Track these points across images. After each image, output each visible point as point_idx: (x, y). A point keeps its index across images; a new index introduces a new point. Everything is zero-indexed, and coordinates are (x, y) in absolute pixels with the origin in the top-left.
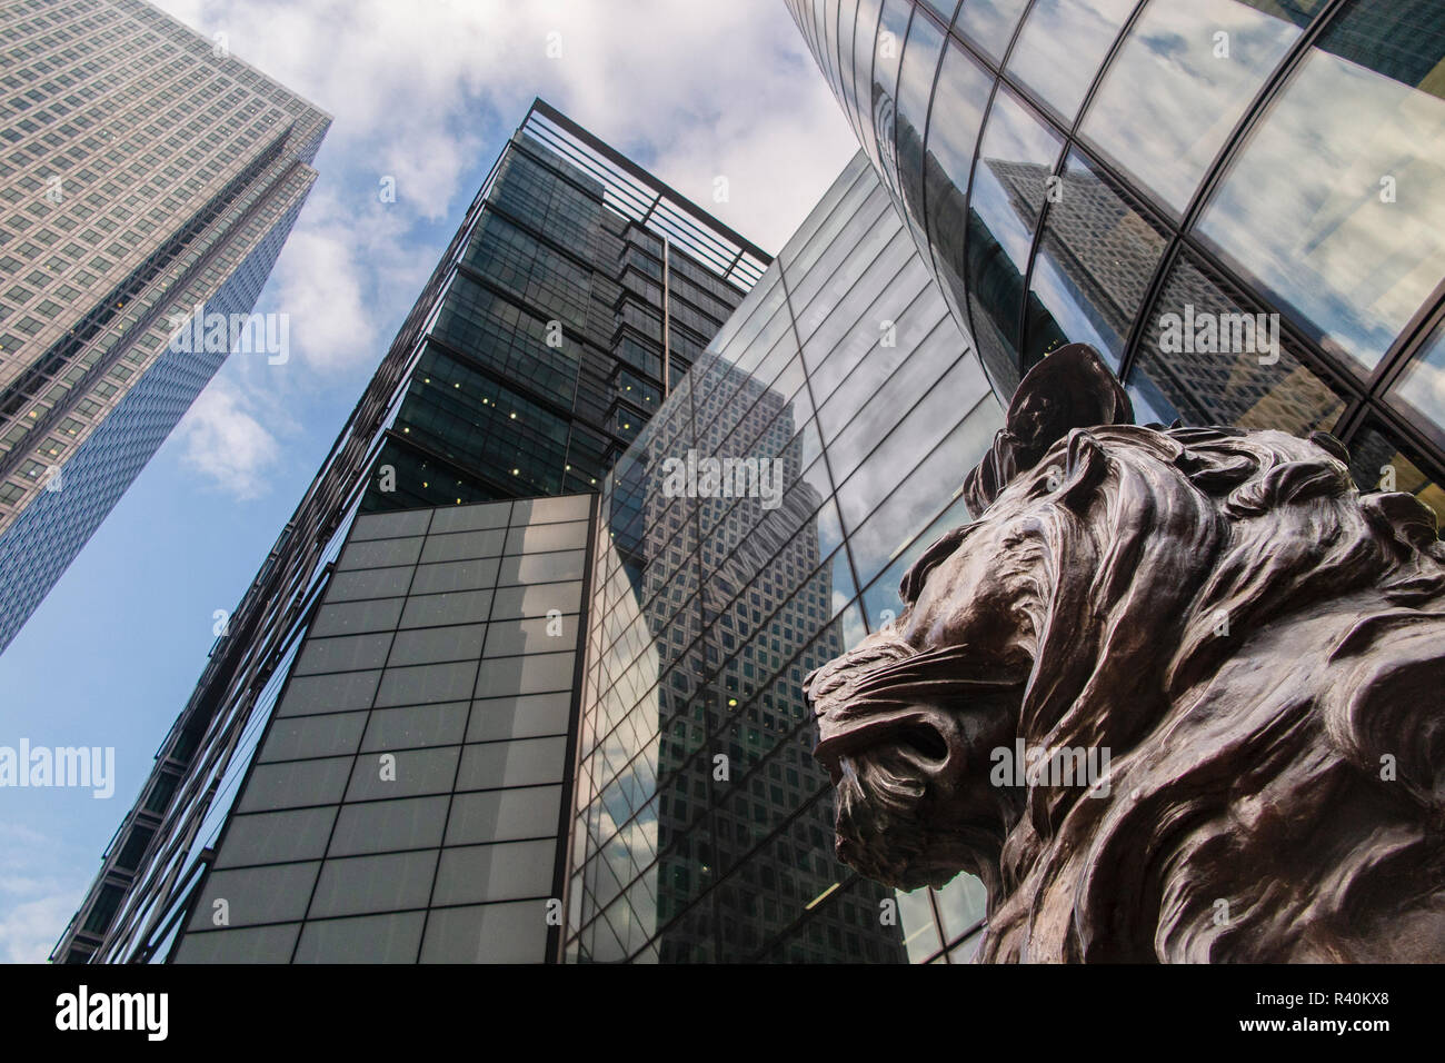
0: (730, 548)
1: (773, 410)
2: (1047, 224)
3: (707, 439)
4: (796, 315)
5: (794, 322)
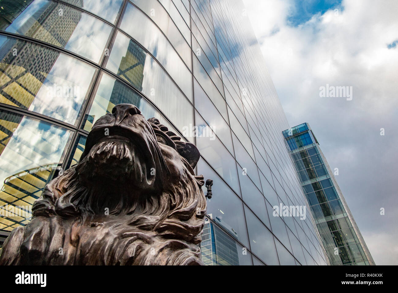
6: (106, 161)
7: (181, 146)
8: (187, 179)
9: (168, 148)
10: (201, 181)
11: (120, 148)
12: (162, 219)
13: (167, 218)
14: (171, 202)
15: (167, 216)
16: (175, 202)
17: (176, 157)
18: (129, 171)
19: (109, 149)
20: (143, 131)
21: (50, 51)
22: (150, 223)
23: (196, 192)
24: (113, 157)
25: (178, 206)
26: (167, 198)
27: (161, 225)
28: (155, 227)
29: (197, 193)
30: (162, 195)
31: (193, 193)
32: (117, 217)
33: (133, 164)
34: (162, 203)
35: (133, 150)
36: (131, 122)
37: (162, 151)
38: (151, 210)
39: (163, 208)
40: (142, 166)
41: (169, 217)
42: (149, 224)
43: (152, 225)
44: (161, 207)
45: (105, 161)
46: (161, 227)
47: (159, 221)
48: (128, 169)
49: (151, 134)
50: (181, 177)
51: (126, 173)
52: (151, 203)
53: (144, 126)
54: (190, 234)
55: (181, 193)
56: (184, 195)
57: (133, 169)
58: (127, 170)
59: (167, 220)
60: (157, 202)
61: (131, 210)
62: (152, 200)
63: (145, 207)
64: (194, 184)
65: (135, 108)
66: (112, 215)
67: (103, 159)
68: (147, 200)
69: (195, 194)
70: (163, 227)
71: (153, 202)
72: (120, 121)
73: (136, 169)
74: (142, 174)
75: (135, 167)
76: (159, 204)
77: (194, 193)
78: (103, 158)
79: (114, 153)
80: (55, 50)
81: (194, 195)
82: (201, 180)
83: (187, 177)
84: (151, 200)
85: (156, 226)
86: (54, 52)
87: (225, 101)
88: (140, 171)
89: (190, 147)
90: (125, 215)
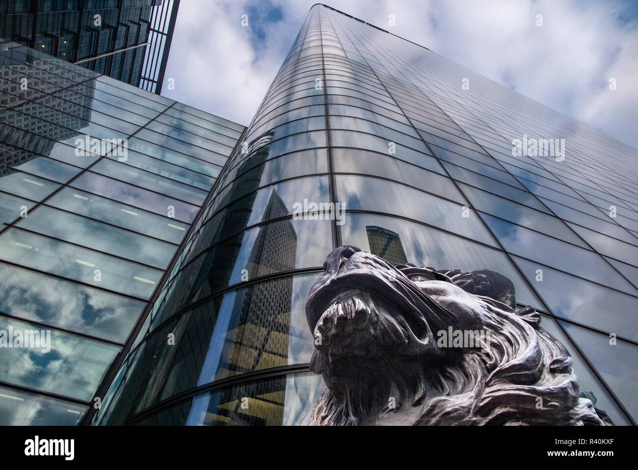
0: (47, 136)
1: (81, 115)
2: (268, 224)
3: (75, 95)
4: (157, 119)
5: (153, 120)
6: (336, 329)
7: (466, 280)
8: (498, 318)
9: (433, 283)
10: (531, 317)
11: (348, 305)
12: (479, 394)
13: (485, 387)
14: (485, 363)
15: (484, 385)
16: (491, 361)
17: (455, 292)
18: (379, 331)
19: (332, 312)
20: (371, 269)
21: (271, 283)
22: (457, 405)
23: (526, 332)
24: (341, 318)
25: (501, 362)
26: (476, 360)
27: (481, 402)
28: (472, 411)
29: (529, 332)
30: (464, 359)
31: (522, 337)
32: (398, 414)
33: (378, 318)
34: (471, 372)
35: (370, 299)
36: (350, 266)
37: (425, 290)
38: (457, 388)
39: (475, 378)
40: (397, 320)
41: (487, 385)
42: (456, 407)
43: (463, 407)
44: (472, 378)
45: (333, 331)
46: (482, 404)
47: (475, 398)
48: (375, 329)
49: (389, 269)
50: (483, 318)
51: (375, 337)
52: (453, 380)
53: (372, 262)
54: (550, 404)
55: (496, 343)
56: (505, 345)
57: (383, 327)
58: (372, 331)
59: (488, 390)
60: (462, 375)
61: (417, 398)
62: (451, 374)
63: (443, 388)
64: (516, 323)
65: (350, 248)
66: (387, 413)
67: (330, 330)
68: (440, 375)
69: (526, 336)
70: (485, 404)
71: (453, 376)
72: (335, 273)
73: (387, 325)
74: (402, 330)
75: (384, 323)
76: (467, 375)
77: (523, 335)
78: (330, 327)
79: (341, 312)
80: (277, 278)
81: (525, 338)
82: (531, 315)
83: (495, 316)
84: (449, 375)
85: (473, 407)
86: (276, 282)
87: (557, 217)
88: (395, 326)
89: (484, 276)
90: (410, 408)
